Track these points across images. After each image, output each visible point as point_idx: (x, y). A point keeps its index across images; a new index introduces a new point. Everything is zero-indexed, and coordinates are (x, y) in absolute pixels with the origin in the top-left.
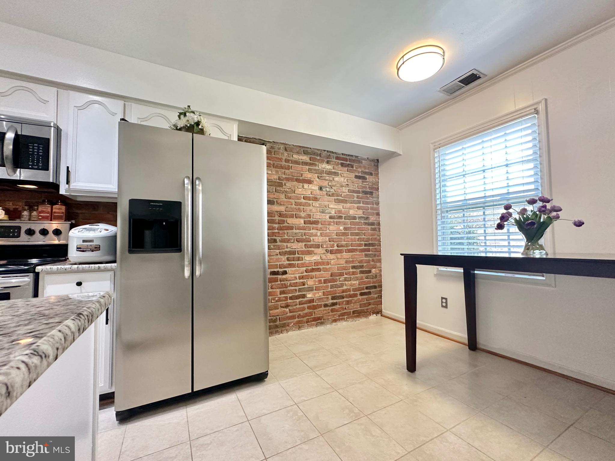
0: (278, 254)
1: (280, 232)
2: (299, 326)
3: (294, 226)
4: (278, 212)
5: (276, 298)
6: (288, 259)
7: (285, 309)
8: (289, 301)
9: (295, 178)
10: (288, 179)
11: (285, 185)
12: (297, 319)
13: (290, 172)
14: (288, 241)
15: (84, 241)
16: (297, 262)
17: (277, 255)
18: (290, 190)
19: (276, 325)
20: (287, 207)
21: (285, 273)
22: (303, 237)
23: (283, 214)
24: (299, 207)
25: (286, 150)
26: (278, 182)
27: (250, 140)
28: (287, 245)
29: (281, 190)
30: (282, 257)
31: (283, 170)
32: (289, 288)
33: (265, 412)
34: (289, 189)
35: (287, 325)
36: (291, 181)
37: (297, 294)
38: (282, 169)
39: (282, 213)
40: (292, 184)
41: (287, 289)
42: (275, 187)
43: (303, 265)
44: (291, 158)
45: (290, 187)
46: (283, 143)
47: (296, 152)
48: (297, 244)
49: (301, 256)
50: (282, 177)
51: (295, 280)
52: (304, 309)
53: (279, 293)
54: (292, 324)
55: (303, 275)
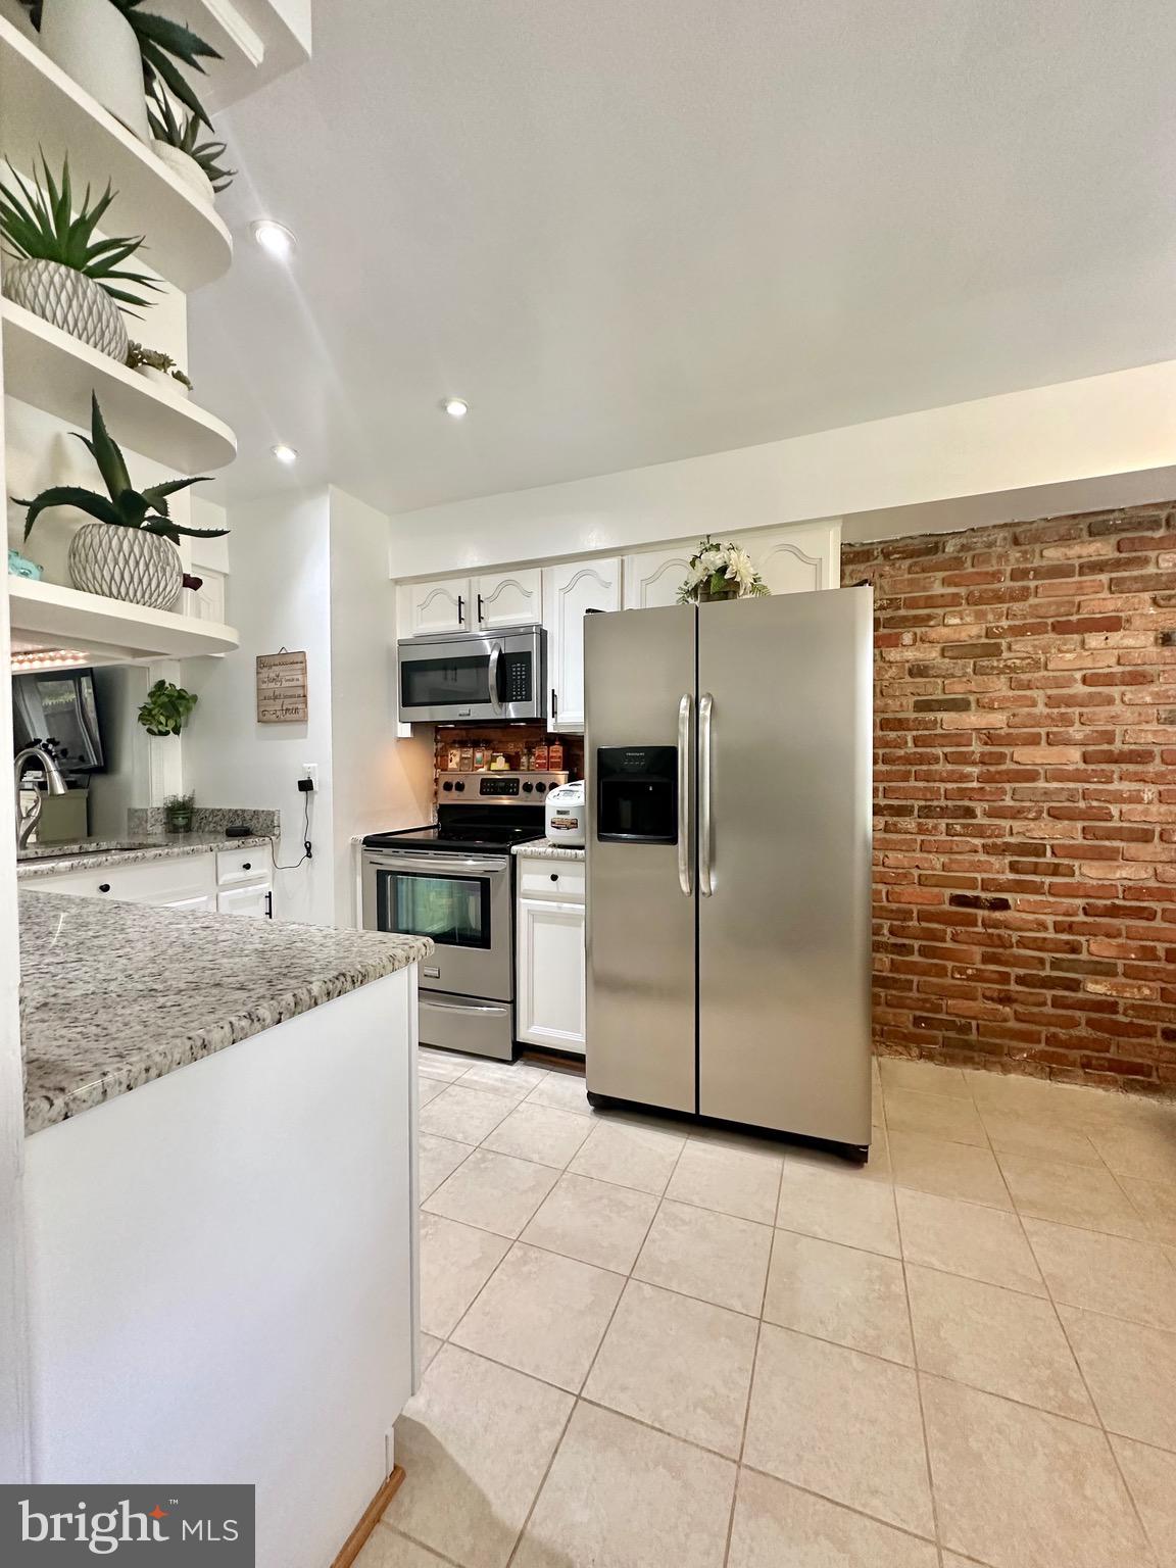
0: (980, 849)
1: (987, 787)
2: (1052, 1065)
3: (1041, 771)
4: (984, 731)
5: (968, 968)
6: (1014, 867)
7: (1001, 1007)
8: (1014, 987)
9: (1050, 621)
10: (1019, 631)
11: (1009, 648)
12: (1042, 1046)
13: (1030, 606)
14: (1016, 814)
15: (559, 812)
16: (1048, 880)
17: (976, 852)
18: (1029, 660)
19: (966, 1041)
20: (1014, 715)
21: (1003, 905)
22: (1076, 805)
23: (998, 735)
24: (1063, 710)
25: (1016, 541)
26: (983, 644)
28: (1011, 827)
29: (993, 668)
30: (992, 859)
31: (1006, 605)
32: (1015, 949)
34: (1023, 659)
35: (1006, 1052)
36: (1033, 634)
37: (1047, 972)
38: (1000, 603)
39: (998, 732)
40: (1036, 643)
41: (1008, 951)
42: (972, 662)
43: (1071, 892)
44: (1037, 563)
45: (1027, 652)
46: (1005, 525)
47: (1056, 538)
48: (1051, 824)
49: (1066, 861)
50: (997, 628)
51: (1039, 931)
52: (1073, 1023)
53: (978, 958)
54: (1025, 1055)
55: (1073, 922)
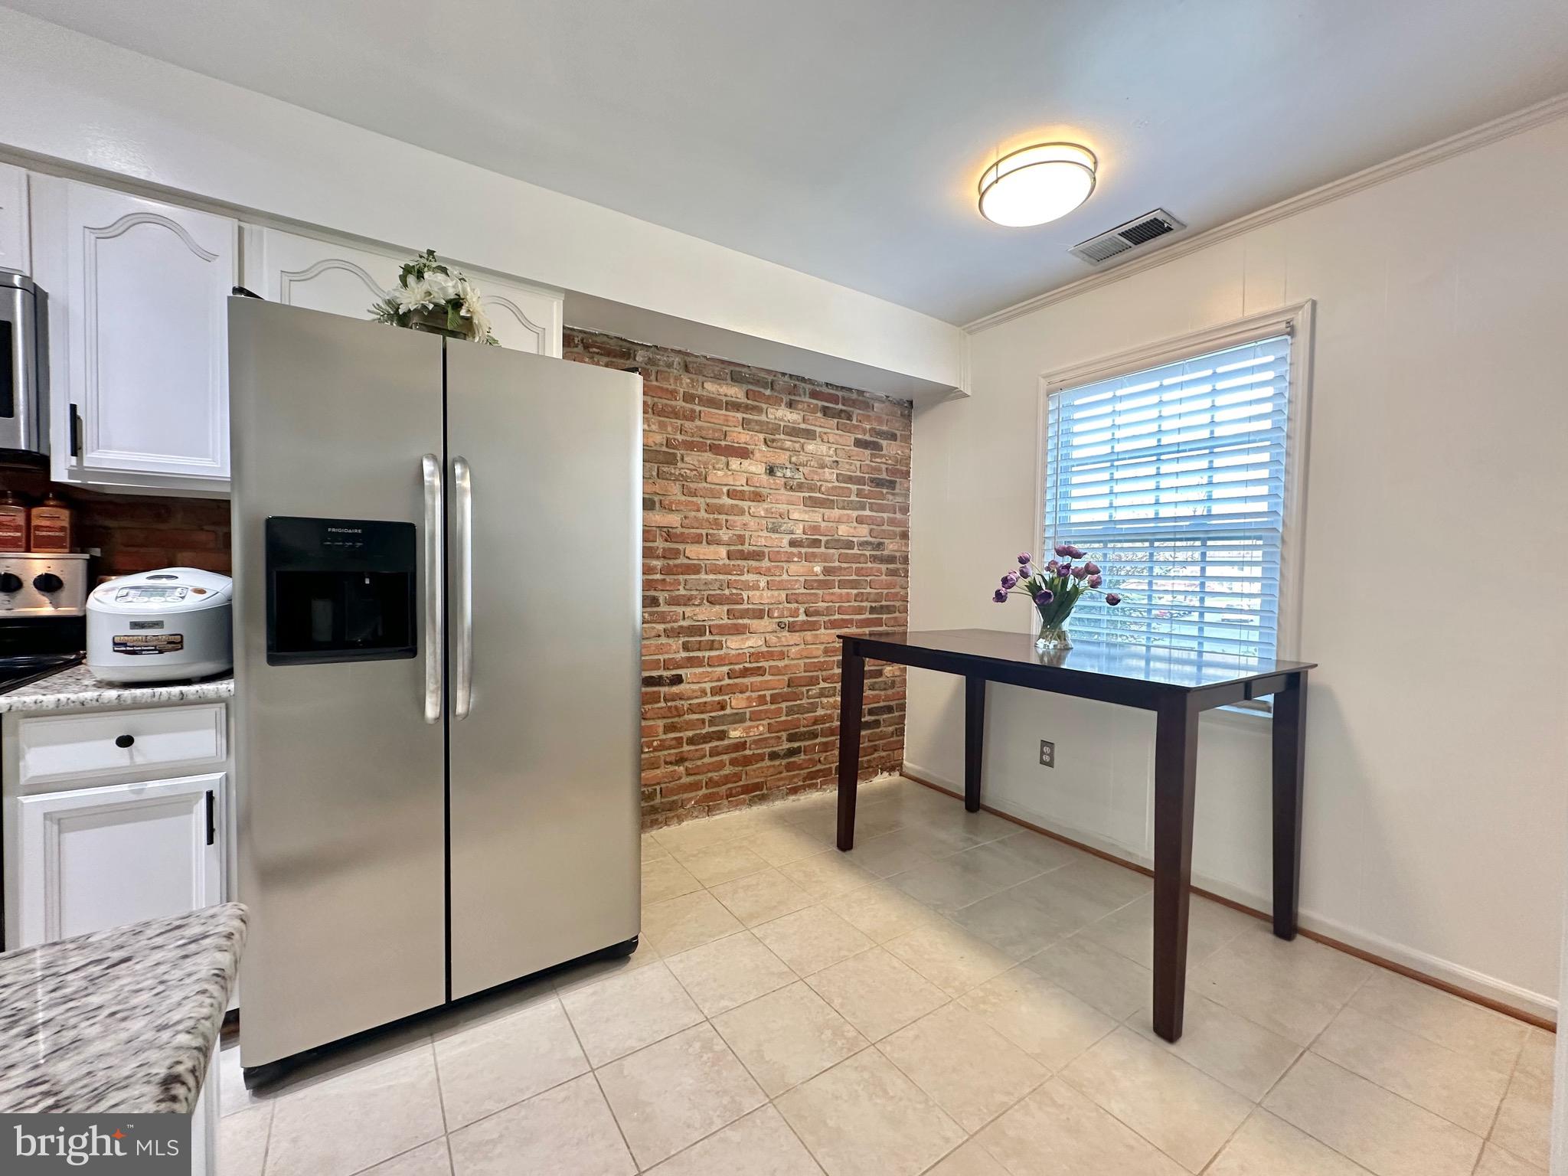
0: (663, 634)
1: (668, 578)
2: (709, 806)
3: (703, 565)
4: (665, 530)
5: (654, 741)
6: (686, 647)
7: (677, 768)
8: (686, 748)
9: (708, 442)
10: (690, 446)
11: (682, 459)
12: (704, 791)
13: (697, 427)
14: (687, 601)
15: (135, 625)
16: (707, 654)
17: (659, 636)
18: (695, 472)
19: (652, 806)
20: (685, 517)
21: (677, 680)
22: (723, 592)
23: (676, 533)
24: (716, 516)
25: (686, 368)
26: (664, 452)
27: (595, 338)
28: (684, 612)
29: (671, 474)
30: (671, 641)
31: (679, 422)
32: (686, 716)
33: (634, 1043)
34: (691, 470)
35: (680, 805)
36: (698, 451)
37: (707, 729)
38: (677, 418)
39: (674, 531)
40: (700, 458)
41: (682, 719)
42: (656, 466)
43: (721, 661)
44: (700, 392)
45: (694, 465)
46: (680, 352)
47: (712, 375)
48: (709, 609)
49: (717, 638)
50: (675, 439)
51: (701, 697)
52: (721, 766)
53: (661, 730)
54: (693, 802)
55: (722, 686)
